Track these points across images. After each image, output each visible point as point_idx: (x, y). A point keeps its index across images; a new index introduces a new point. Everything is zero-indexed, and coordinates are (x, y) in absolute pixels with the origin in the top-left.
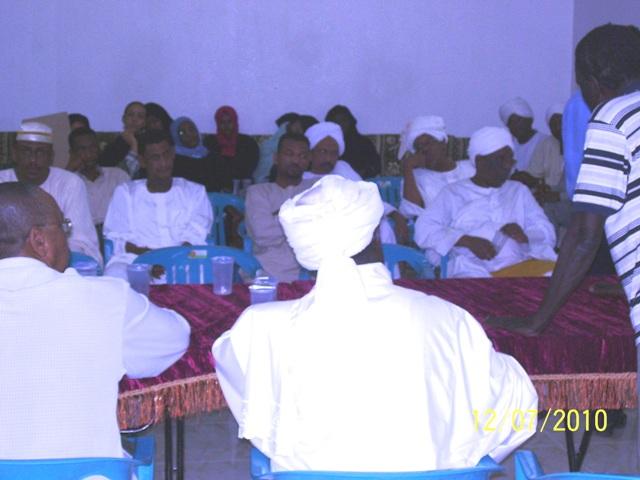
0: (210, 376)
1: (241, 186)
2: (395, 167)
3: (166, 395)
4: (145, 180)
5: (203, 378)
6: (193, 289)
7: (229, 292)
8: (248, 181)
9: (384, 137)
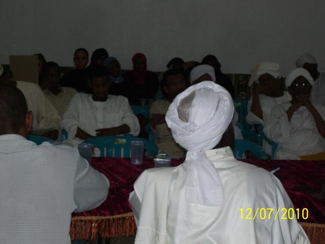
0: (129, 214)
1: (147, 103)
2: (243, 95)
3: (100, 223)
4: (91, 95)
5: (124, 215)
6: (118, 161)
7: (141, 163)
8: (152, 100)
9: (237, 75)
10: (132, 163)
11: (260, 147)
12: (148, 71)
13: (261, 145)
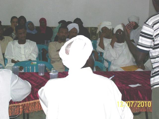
0: (37, 100)
1: (47, 43)
3: (24, 106)
5: (35, 101)
6: (32, 74)
7: (43, 75)
8: (49, 41)
9: (91, 28)
10: (39, 75)
11: (102, 64)
12: (47, 27)
13: (103, 63)
